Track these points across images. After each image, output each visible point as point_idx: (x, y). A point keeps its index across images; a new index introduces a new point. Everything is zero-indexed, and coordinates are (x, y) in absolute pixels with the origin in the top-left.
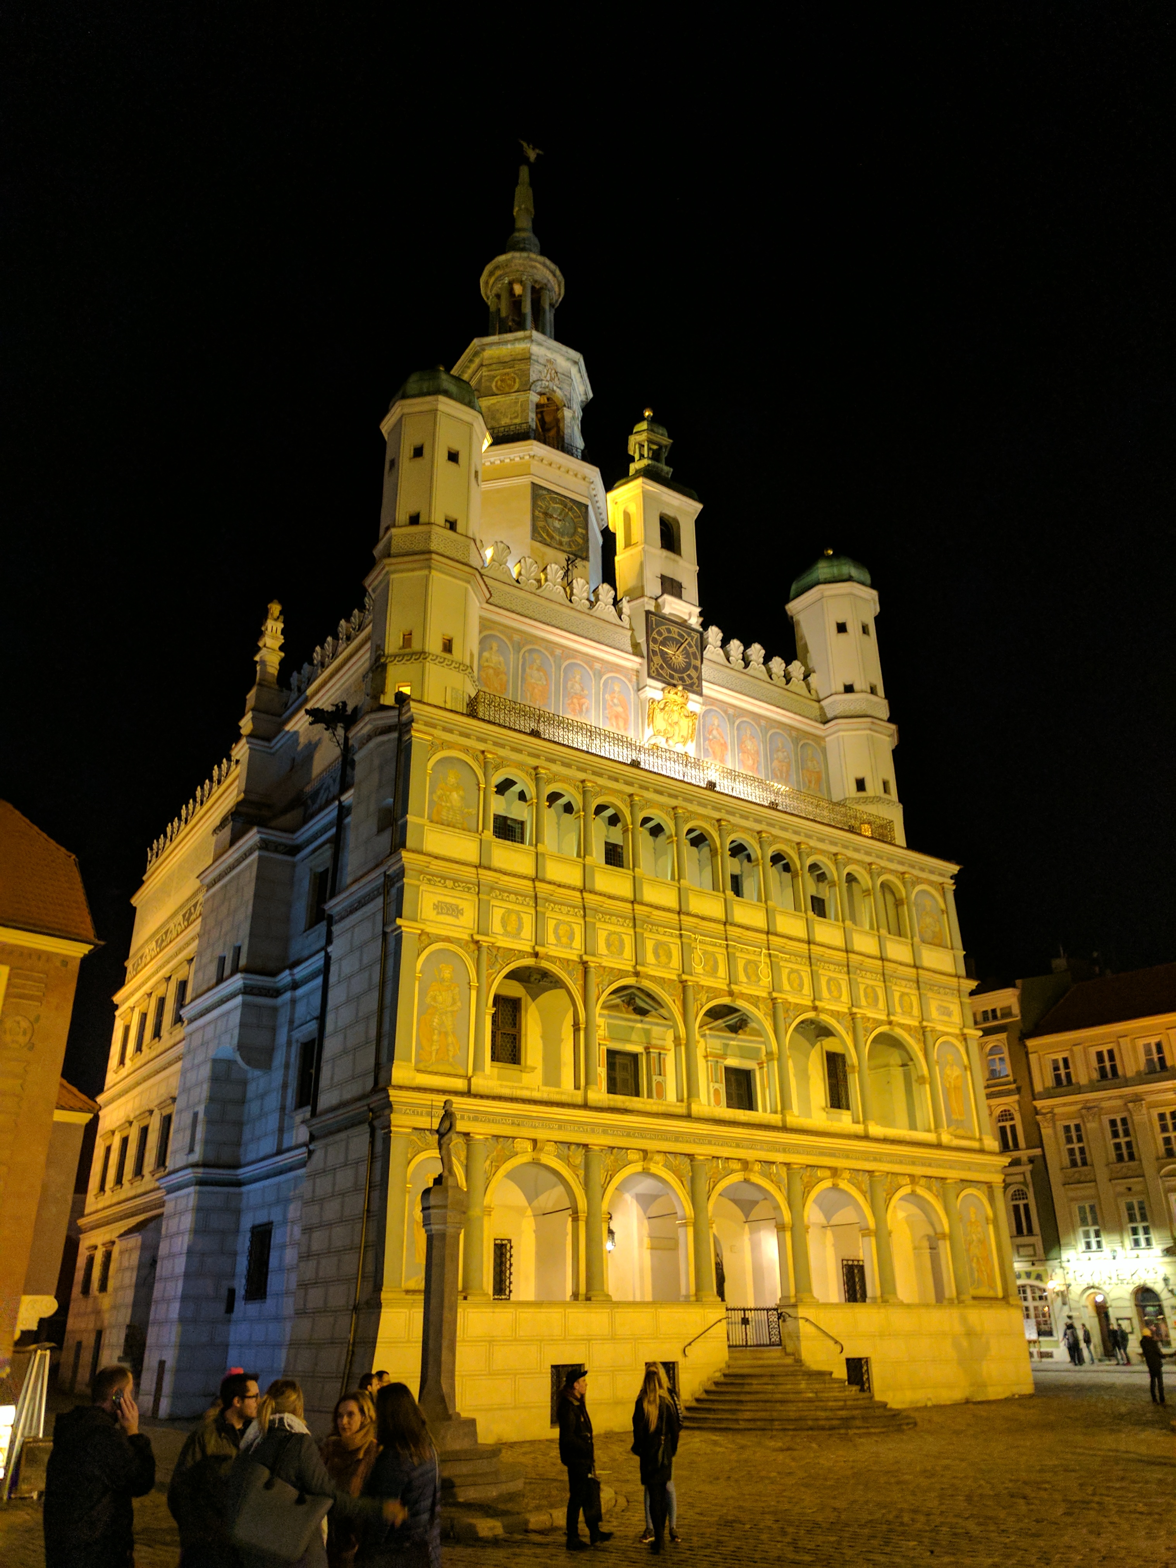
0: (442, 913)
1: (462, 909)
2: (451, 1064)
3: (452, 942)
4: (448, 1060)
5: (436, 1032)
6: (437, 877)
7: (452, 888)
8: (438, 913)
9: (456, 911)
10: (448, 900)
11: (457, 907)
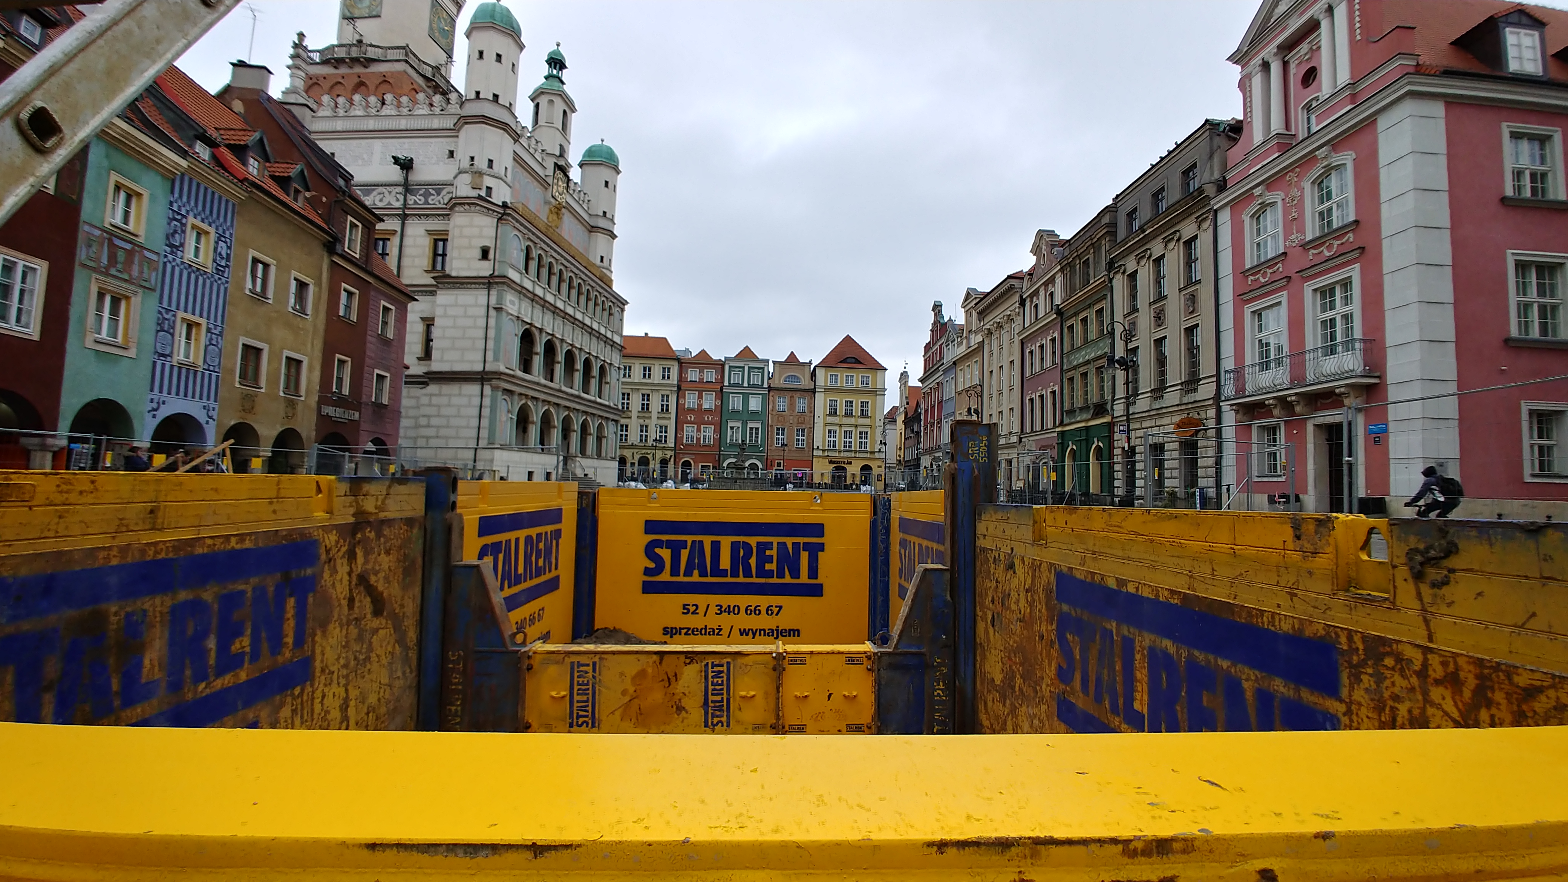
0: (511, 304)
11: (514, 302)
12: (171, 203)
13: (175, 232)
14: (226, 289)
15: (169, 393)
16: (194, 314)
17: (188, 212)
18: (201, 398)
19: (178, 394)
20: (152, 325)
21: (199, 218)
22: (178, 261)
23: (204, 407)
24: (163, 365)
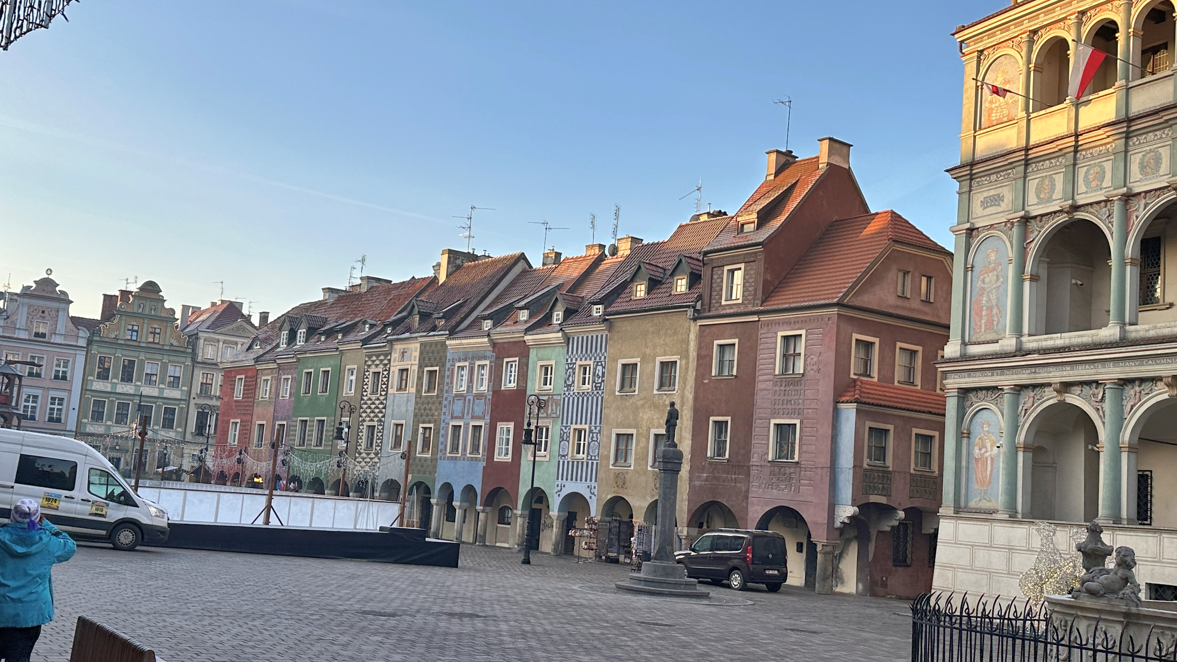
0: (987, 207)
1: (1003, 196)
2: (996, 332)
3: (995, 229)
4: (993, 328)
5: (984, 308)
6: (984, 176)
7: (996, 181)
8: (984, 209)
9: (997, 200)
10: (992, 193)
11: (998, 195)
12: (567, 360)
13: (569, 376)
14: (602, 398)
15: (567, 480)
16: (581, 423)
17: (576, 360)
18: (586, 480)
19: (572, 479)
20: (557, 439)
21: (584, 359)
22: (572, 393)
23: (588, 487)
24: (564, 462)
